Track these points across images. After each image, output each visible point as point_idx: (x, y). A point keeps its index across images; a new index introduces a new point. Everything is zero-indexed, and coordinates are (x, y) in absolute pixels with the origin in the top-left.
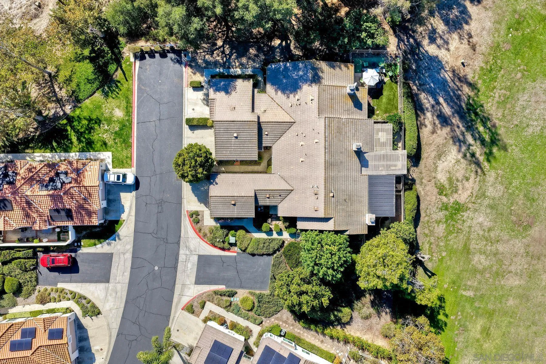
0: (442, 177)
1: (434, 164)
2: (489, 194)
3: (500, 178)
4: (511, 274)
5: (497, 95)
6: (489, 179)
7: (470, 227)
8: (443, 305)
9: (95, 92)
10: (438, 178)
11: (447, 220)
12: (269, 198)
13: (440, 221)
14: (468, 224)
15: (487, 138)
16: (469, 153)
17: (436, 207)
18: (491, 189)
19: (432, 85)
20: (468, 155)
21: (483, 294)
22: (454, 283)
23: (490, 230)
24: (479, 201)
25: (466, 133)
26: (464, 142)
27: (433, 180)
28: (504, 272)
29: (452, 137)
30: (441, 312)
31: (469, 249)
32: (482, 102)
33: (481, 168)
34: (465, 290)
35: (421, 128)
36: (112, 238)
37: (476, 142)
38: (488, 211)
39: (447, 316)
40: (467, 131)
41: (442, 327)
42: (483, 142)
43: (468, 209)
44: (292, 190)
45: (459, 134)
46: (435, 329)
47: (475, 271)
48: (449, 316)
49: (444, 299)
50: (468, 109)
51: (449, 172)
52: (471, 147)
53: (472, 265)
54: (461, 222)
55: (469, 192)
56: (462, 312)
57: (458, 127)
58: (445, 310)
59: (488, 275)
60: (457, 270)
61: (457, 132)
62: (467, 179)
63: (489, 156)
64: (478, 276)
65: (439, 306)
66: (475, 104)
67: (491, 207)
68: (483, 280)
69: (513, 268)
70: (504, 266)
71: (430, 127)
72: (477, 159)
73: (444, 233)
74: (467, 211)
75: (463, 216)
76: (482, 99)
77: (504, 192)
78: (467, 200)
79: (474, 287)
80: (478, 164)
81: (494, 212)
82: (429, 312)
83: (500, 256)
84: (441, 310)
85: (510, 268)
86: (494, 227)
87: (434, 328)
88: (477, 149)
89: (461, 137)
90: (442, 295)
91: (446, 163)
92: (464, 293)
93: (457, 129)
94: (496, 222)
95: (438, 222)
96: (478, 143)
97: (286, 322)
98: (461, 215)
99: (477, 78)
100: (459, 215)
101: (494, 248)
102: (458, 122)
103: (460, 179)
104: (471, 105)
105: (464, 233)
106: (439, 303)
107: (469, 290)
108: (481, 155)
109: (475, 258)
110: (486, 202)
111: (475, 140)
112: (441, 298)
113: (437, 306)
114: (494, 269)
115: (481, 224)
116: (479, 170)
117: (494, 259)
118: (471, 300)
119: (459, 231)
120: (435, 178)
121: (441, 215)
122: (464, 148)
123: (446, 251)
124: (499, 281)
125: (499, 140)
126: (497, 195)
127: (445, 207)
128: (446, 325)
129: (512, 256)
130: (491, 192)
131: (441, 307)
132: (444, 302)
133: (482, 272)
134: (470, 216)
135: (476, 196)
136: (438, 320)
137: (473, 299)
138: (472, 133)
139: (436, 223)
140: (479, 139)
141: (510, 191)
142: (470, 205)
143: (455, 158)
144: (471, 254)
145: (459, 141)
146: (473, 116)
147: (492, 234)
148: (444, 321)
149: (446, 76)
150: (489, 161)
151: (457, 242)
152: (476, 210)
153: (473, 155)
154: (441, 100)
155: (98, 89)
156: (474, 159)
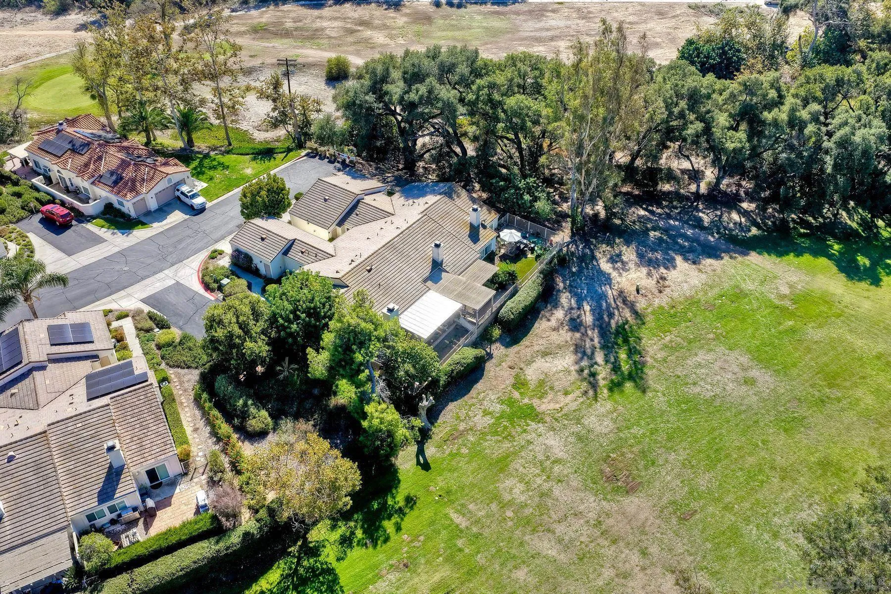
0: (532, 374)
1: (532, 357)
2: (586, 423)
3: (615, 414)
4: (550, 535)
5: (668, 338)
6: (599, 407)
7: (529, 442)
8: (407, 510)
9: (248, 154)
10: (526, 372)
11: (501, 417)
12: (302, 253)
13: (490, 413)
14: (529, 438)
15: (625, 367)
16: (590, 371)
17: (497, 396)
18: (593, 418)
19: (585, 292)
20: (586, 372)
21: (481, 535)
22: (449, 492)
23: (557, 461)
24: (566, 422)
25: (598, 350)
26: (591, 357)
27: (517, 370)
28: (541, 525)
29: (576, 345)
30: (395, 519)
31: (507, 466)
32: (641, 335)
33: (595, 391)
34: (457, 511)
35: (541, 319)
36: (122, 231)
37: (606, 364)
38: (572, 439)
39: (398, 528)
40: (600, 348)
41: (377, 539)
42: (616, 368)
43: (542, 421)
44: (333, 256)
45: (587, 346)
46: (364, 536)
47: (496, 497)
48: (403, 531)
49: (415, 503)
50: (617, 330)
51: (546, 374)
52: (595, 366)
53: (496, 487)
54: (519, 429)
55: (557, 406)
56: (428, 538)
57: (592, 340)
58: (402, 519)
59: (509, 514)
60: (468, 480)
61: (587, 343)
62: (566, 393)
63: (615, 386)
64: (494, 506)
65: (400, 508)
66: (631, 332)
67: (580, 438)
68: (497, 516)
69: (560, 529)
70: (545, 517)
71: (553, 323)
72: (597, 381)
73: (485, 428)
74: (539, 422)
75: (528, 425)
76: (644, 333)
77: (611, 431)
78: (549, 412)
79: (475, 515)
80: (594, 386)
81: (580, 445)
82: (376, 506)
83: (550, 502)
84: (396, 516)
85: (555, 526)
86: (566, 462)
87: (363, 533)
88: (603, 373)
89: (589, 351)
90: (416, 496)
91: (548, 365)
92: (454, 516)
93: (588, 341)
94: (574, 458)
95: (486, 413)
96: (610, 366)
97: (181, 383)
98: (526, 423)
99: (649, 310)
100: (523, 421)
101: (546, 486)
102: (595, 336)
103: (557, 388)
104: (624, 329)
105: (515, 444)
106: (402, 504)
107: (464, 515)
108: (604, 379)
109: (507, 481)
110: (577, 429)
111: (607, 361)
112: (412, 499)
113: (397, 507)
114: (528, 511)
115: (548, 448)
116: (591, 393)
117: (537, 499)
118: (457, 532)
119: (510, 437)
120: (521, 369)
121: (497, 408)
122: (585, 363)
123: (469, 449)
124: (524, 534)
125: (641, 378)
126: (598, 429)
127: (511, 402)
128: (387, 540)
129: (570, 513)
130: (591, 421)
131: (400, 511)
132: (412, 508)
133: (504, 506)
134: (539, 430)
135: (565, 415)
136: (380, 526)
137: (461, 531)
138: (606, 353)
139: (484, 412)
140: (613, 363)
141: (621, 435)
142: (548, 419)
143: (566, 366)
144: (506, 473)
145: (584, 353)
146: (620, 341)
147: (557, 469)
148: (388, 534)
149: (610, 292)
150: (611, 390)
151: (494, 448)
152: (553, 429)
153: (593, 375)
154: (587, 308)
155: (252, 154)
156: (592, 379)
